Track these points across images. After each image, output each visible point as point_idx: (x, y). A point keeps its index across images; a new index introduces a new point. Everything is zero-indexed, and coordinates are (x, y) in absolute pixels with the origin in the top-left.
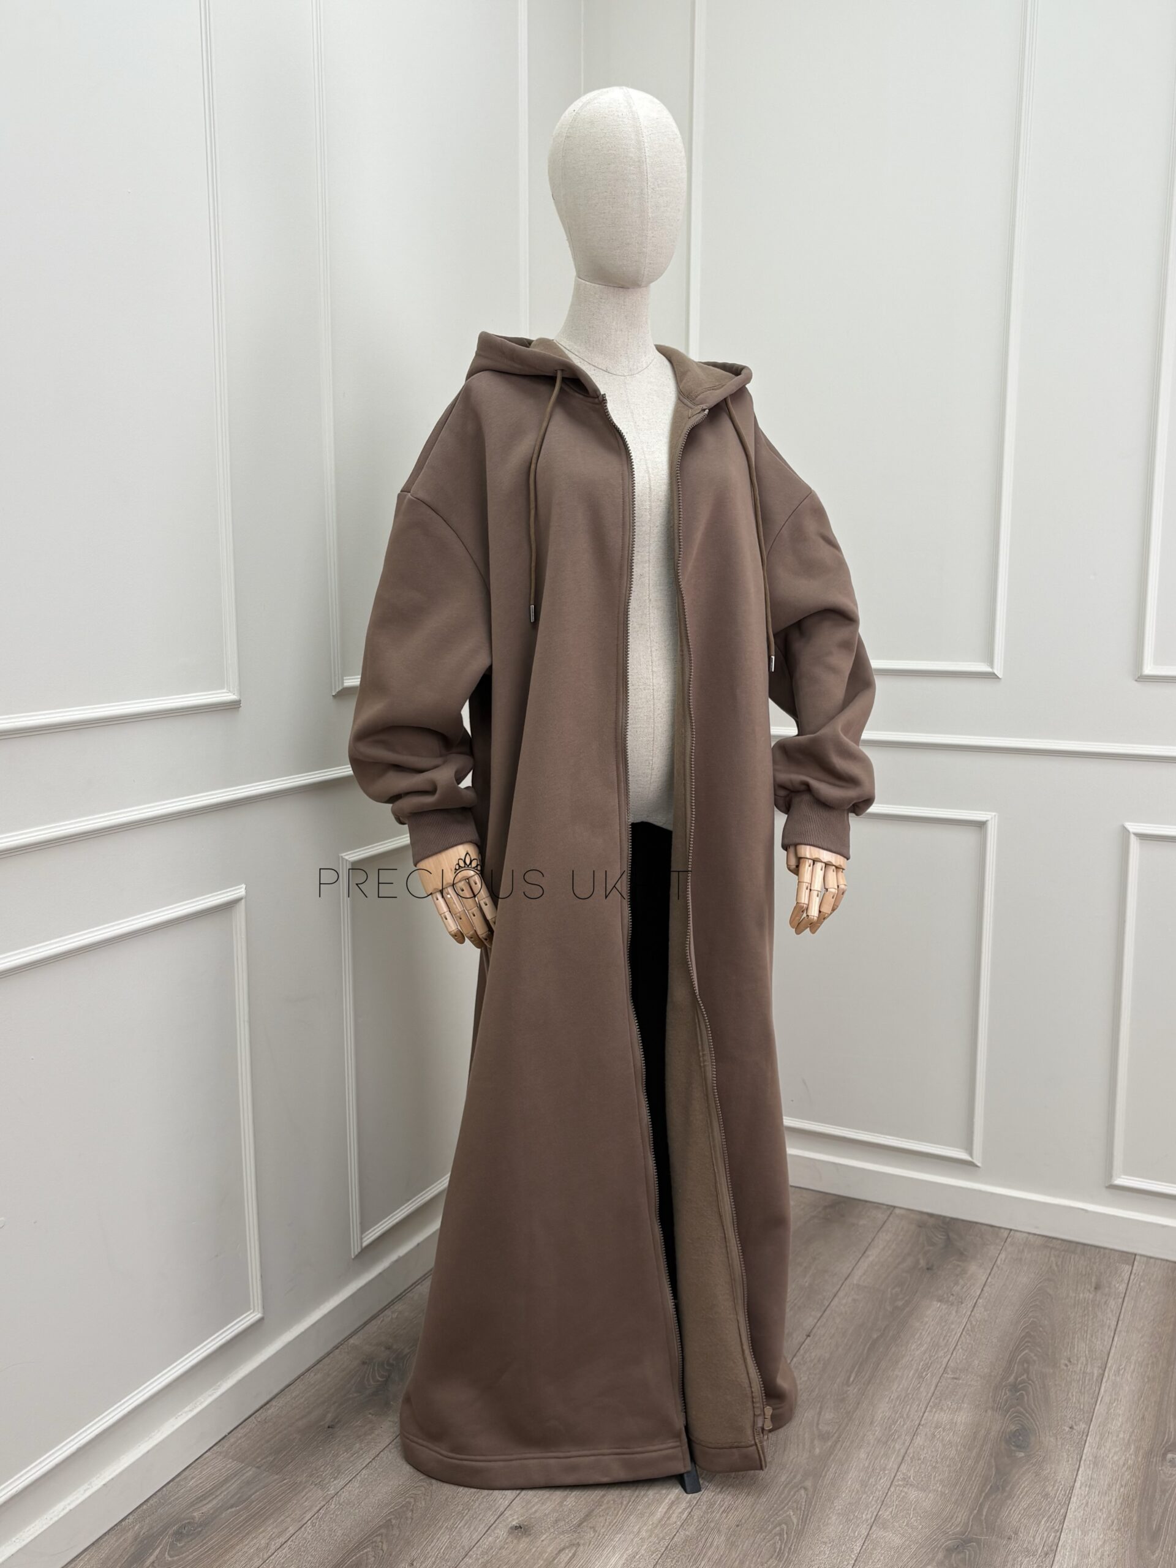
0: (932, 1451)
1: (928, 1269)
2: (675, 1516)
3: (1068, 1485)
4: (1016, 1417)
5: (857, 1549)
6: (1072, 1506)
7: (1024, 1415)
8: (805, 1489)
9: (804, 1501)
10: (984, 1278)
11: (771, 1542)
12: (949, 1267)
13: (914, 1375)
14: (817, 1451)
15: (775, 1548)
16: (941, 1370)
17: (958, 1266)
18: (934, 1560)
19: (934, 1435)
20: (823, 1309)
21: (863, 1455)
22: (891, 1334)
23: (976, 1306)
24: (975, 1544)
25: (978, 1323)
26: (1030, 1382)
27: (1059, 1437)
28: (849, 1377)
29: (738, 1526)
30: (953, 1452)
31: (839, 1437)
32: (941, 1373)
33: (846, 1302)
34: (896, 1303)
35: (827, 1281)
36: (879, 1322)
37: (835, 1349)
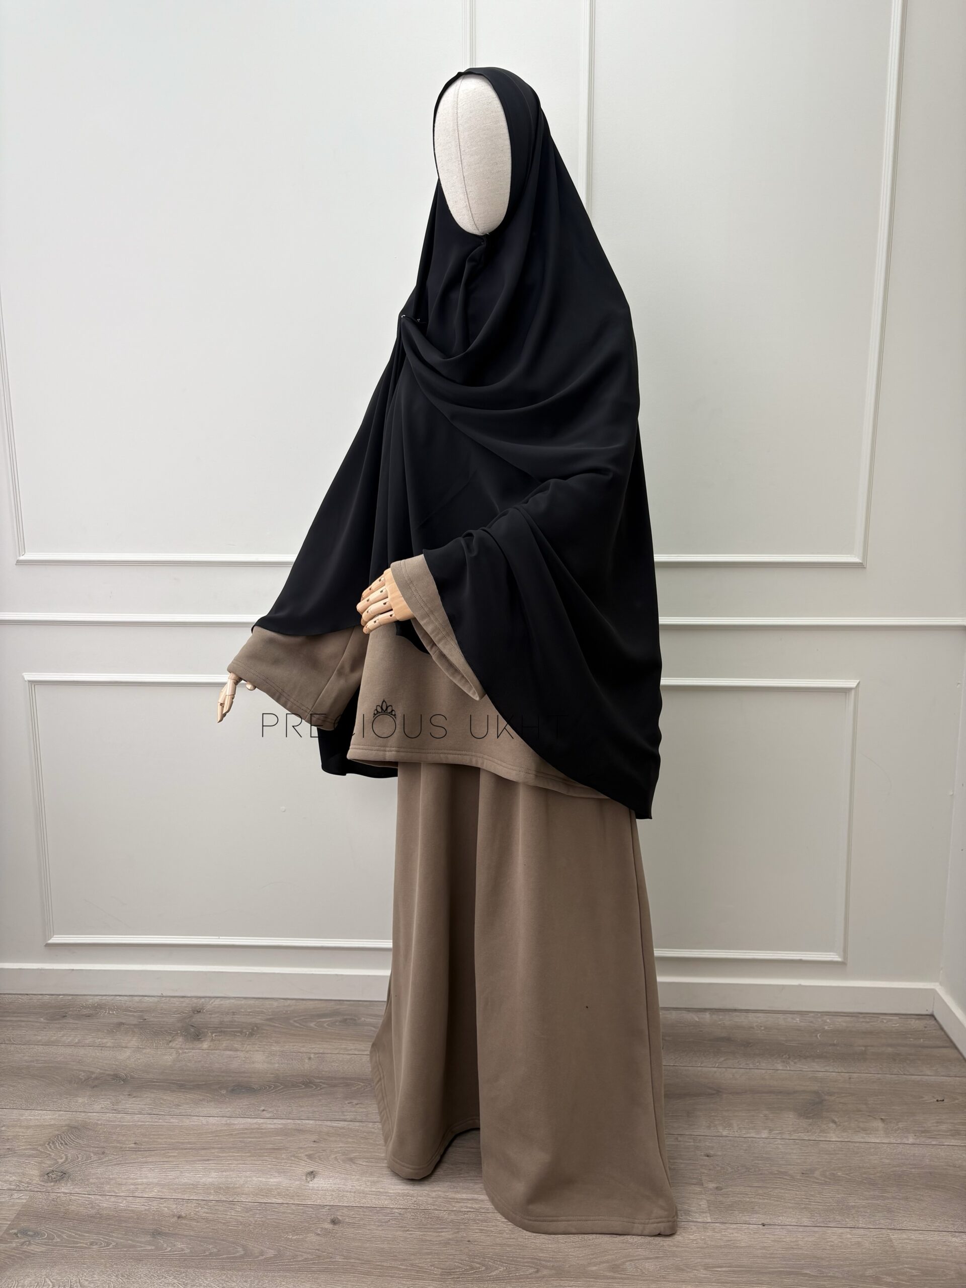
8: (537, 1272)
9: (522, 1274)
11: (460, 1265)
15: (454, 1268)
20: (818, 1225)
28: (719, 1267)
29: (469, 1241)
31: (618, 1278)
33: (850, 1238)
34: (885, 1276)
35: (874, 1216)
36: (836, 1270)
37: (758, 1248)
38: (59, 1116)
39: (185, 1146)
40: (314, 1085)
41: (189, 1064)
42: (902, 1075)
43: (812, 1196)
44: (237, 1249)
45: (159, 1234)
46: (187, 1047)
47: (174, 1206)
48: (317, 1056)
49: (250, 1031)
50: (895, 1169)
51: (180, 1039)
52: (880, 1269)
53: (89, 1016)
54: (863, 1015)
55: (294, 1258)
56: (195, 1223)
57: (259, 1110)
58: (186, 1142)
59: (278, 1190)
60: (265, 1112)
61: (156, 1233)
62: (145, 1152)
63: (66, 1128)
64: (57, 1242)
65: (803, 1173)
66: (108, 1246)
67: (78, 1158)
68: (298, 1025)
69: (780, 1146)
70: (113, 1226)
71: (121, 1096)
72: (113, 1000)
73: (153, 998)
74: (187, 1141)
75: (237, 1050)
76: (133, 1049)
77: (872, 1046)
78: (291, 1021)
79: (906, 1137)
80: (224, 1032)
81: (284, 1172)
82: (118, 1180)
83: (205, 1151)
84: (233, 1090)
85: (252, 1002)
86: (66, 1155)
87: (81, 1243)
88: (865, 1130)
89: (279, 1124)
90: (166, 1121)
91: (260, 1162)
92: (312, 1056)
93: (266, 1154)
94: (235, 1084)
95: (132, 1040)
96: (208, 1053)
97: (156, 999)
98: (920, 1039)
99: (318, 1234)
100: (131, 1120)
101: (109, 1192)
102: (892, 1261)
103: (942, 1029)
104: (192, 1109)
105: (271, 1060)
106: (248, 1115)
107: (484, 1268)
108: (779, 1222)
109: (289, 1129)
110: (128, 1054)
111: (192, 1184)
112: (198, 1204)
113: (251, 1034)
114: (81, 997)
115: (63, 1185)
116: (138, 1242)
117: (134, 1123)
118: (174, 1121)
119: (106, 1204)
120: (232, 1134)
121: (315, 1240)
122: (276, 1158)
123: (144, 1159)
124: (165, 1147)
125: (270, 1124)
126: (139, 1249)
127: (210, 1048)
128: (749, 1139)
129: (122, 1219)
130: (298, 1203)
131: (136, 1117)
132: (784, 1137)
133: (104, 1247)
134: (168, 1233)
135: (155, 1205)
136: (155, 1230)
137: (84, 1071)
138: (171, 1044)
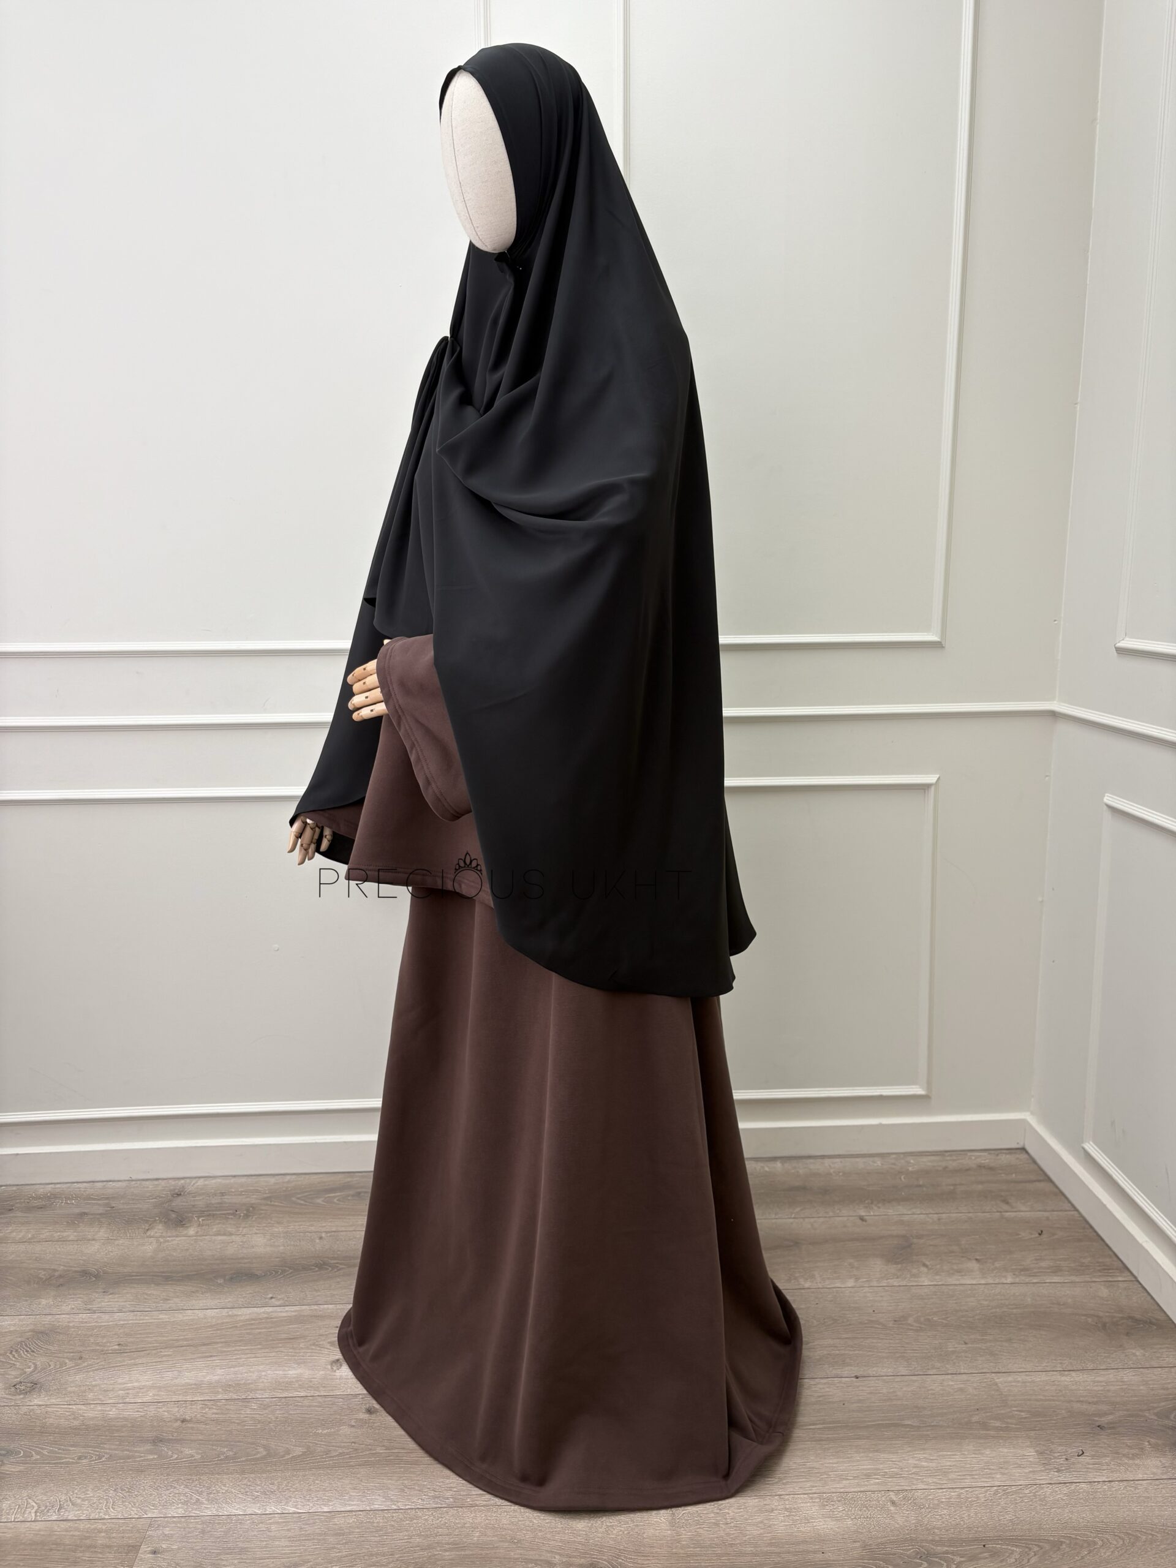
0: (742, 1516)
1: (1099, 1426)
10: (1140, 1476)
12: (1129, 1442)
13: (868, 1469)
16: (897, 1488)
19: (772, 1510)
20: (916, 1373)
22: (925, 1433)
23: (1068, 1484)
25: (1032, 1494)
28: (814, 1424)
30: (755, 1533)
32: (892, 1489)
33: (952, 1385)
34: (992, 1421)
35: (976, 1360)
36: (940, 1418)
37: (853, 1401)
38: (20, 1320)
39: (181, 1343)
40: (330, 1266)
41: (175, 1254)
42: (994, 1212)
43: (908, 1343)
44: (256, 1449)
45: (161, 1441)
46: (169, 1234)
47: (177, 1409)
48: (329, 1235)
49: (245, 1212)
50: (994, 1310)
51: (160, 1226)
52: (988, 1414)
53: (41, 1208)
54: (949, 1153)
55: (327, 1454)
56: (204, 1426)
57: (266, 1298)
58: (182, 1339)
59: (300, 1383)
60: (273, 1300)
61: (157, 1441)
62: (132, 1353)
63: (30, 1333)
64: (36, 1460)
65: (895, 1321)
66: (100, 1459)
67: (50, 1366)
68: (302, 1202)
69: (869, 1295)
70: (103, 1437)
71: (94, 1294)
72: (69, 1188)
73: (120, 1183)
74: (182, 1337)
75: (231, 1234)
76: (103, 1241)
77: (961, 1184)
78: (294, 1199)
79: (1005, 1277)
80: (214, 1215)
81: (304, 1362)
82: (103, 1386)
83: (205, 1347)
84: (231, 1279)
85: (243, 1180)
86: (34, 1364)
87: (66, 1458)
88: (960, 1272)
89: (292, 1311)
90: (154, 1317)
91: (273, 1354)
92: (323, 1235)
93: (280, 1345)
94: (231, 1272)
95: (99, 1232)
96: (195, 1239)
97: (124, 1184)
98: (1012, 1174)
99: (353, 1426)
100: (111, 1319)
101: (93, 1400)
102: (999, 1405)
103: (1035, 1162)
104: (184, 1302)
105: (274, 1242)
106: (253, 1304)
108: (874, 1373)
109: (304, 1316)
110: (97, 1247)
111: (195, 1384)
112: (203, 1404)
113: (247, 1216)
114: (28, 1187)
115: (35, 1396)
116: (136, 1452)
117: (114, 1323)
118: (164, 1317)
119: (91, 1413)
120: (236, 1327)
121: (349, 1433)
122: (293, 1348)
123: (133, 1361)
124: (157, 1346)
125: (281, 1312)
126: (138, 1459)
127: (198, 1234)
128: (834, 1289)
129: (114, 1428)
130: (325, 1394)
131: (117, 1316)
132: (872, 1284)
133: (96, 1460)
134: (172, 1440)
135: (152, 1411)
136: (157, 1437)
137: (44, 1270)
138: (148, 1233)
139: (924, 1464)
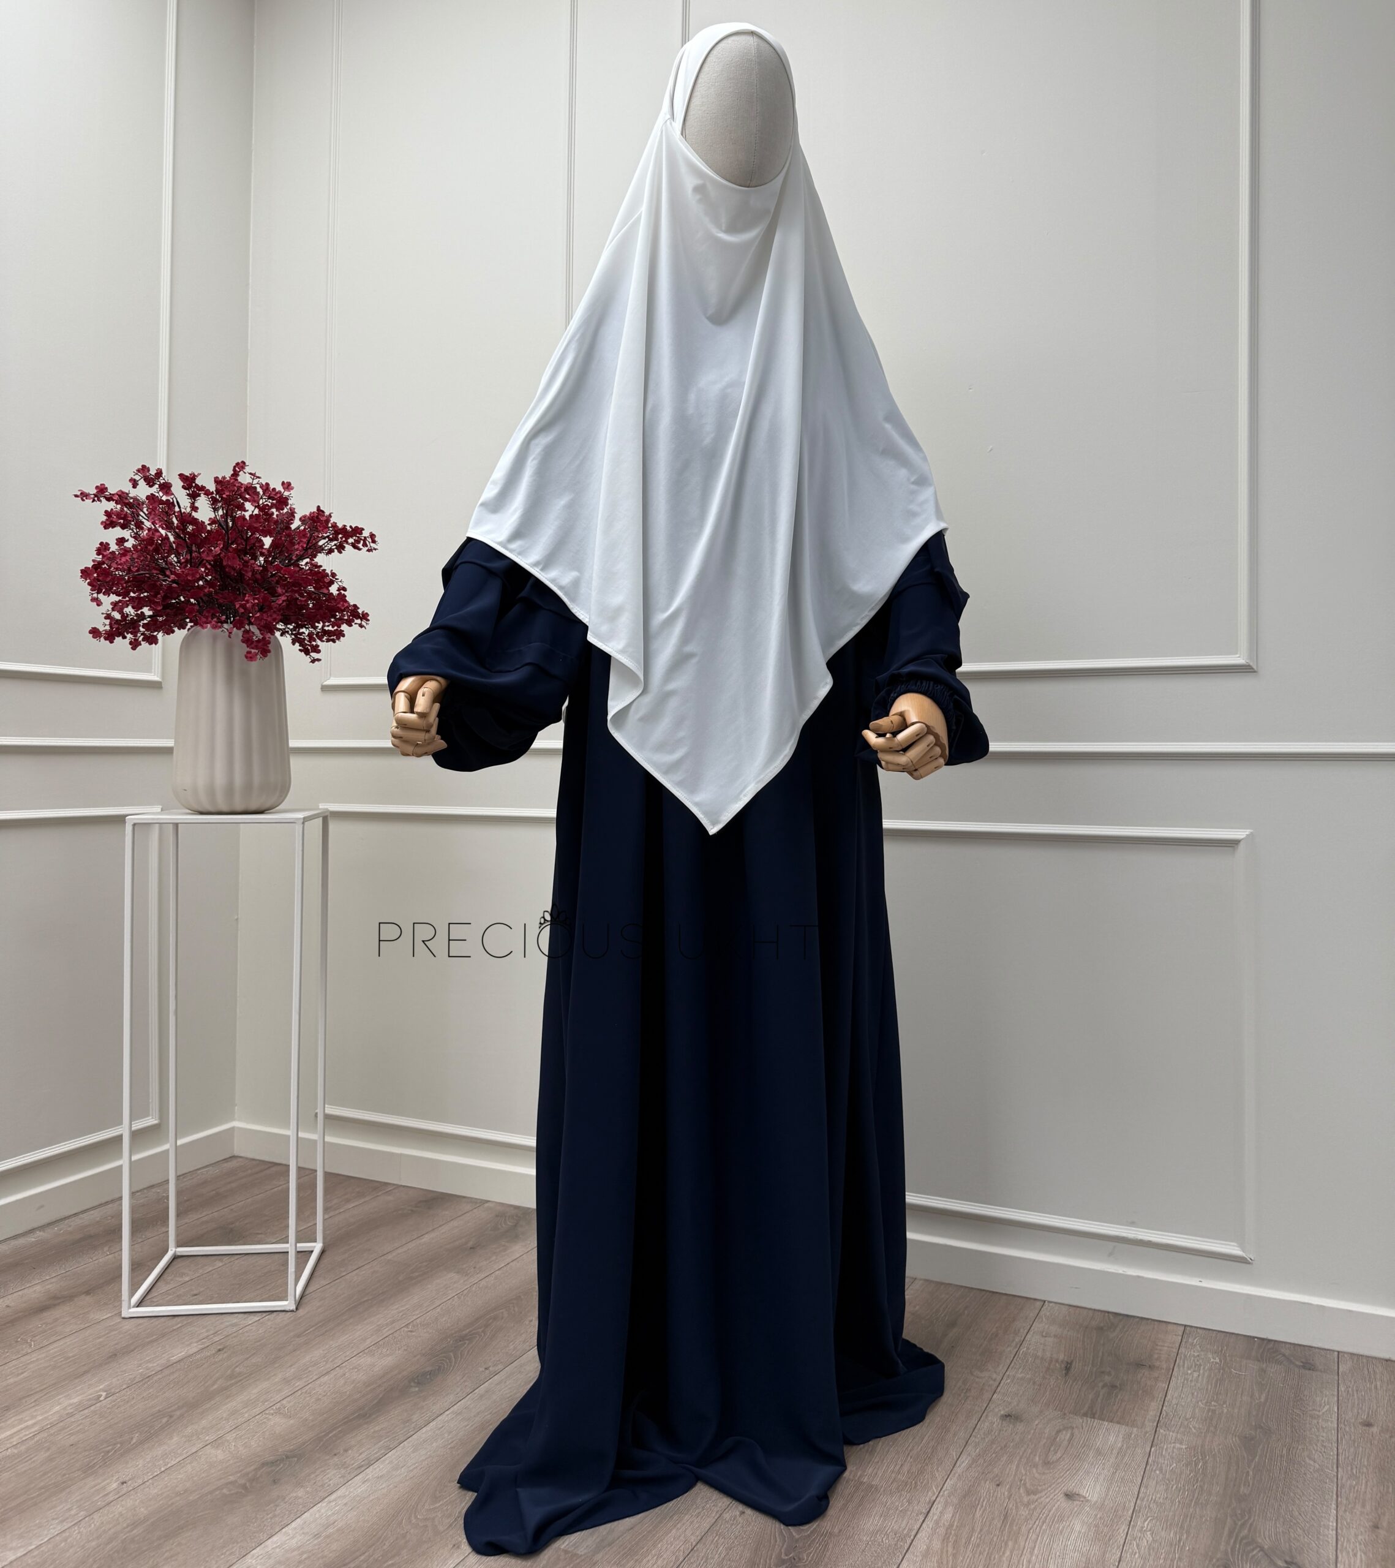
0: (329, 1387)
1: (471, 1248)
2: (18, 1437)
3: (438, 1412)
4: (443, 1360)
5: (173, 1463)
6: (424, 1430)
7: (450, 1359)
8: (171, 1417)
10: (518, 1255)
11: (92, 1458)
12: (492, 1247)
13: (373, 1328)
14: (215, 1387)
15: (90, 1462)
16: (404, 1325)
17: (504, 1246)
18: (241, 1471)
19: (345, 1375)
21: (255, 1391)
22: (383, 1297)
23: (488, 1277)
24: (296, 1459)
25: (476, 1290)
26: (483, 1335)
27: (467, 1375)
28: (308, 1330)
30: (350, 1388)
31: (246, 1377)
32: (401, 1327)
33: (364, 1273)
34: (412, 1275)
35: (362, 1256)
52: (405, 1273)
77: (218, 1188)
98: (246, 1171)
103: (252, 1160)
107: (119, 1445)
139: (401, 1309)
